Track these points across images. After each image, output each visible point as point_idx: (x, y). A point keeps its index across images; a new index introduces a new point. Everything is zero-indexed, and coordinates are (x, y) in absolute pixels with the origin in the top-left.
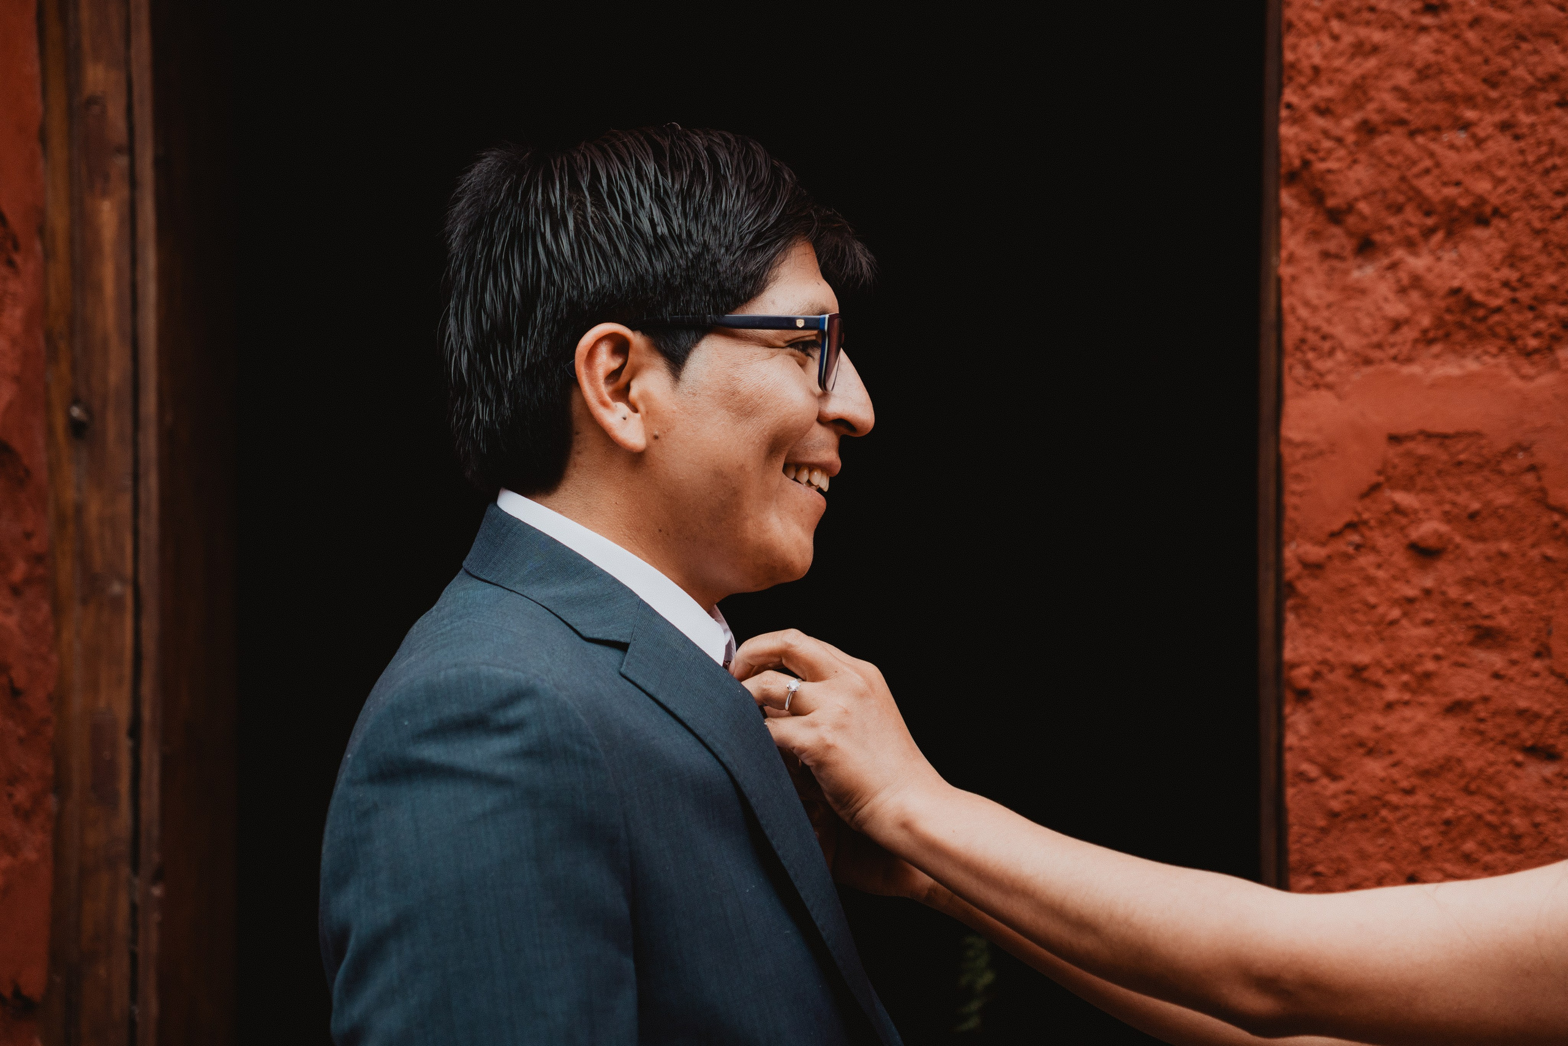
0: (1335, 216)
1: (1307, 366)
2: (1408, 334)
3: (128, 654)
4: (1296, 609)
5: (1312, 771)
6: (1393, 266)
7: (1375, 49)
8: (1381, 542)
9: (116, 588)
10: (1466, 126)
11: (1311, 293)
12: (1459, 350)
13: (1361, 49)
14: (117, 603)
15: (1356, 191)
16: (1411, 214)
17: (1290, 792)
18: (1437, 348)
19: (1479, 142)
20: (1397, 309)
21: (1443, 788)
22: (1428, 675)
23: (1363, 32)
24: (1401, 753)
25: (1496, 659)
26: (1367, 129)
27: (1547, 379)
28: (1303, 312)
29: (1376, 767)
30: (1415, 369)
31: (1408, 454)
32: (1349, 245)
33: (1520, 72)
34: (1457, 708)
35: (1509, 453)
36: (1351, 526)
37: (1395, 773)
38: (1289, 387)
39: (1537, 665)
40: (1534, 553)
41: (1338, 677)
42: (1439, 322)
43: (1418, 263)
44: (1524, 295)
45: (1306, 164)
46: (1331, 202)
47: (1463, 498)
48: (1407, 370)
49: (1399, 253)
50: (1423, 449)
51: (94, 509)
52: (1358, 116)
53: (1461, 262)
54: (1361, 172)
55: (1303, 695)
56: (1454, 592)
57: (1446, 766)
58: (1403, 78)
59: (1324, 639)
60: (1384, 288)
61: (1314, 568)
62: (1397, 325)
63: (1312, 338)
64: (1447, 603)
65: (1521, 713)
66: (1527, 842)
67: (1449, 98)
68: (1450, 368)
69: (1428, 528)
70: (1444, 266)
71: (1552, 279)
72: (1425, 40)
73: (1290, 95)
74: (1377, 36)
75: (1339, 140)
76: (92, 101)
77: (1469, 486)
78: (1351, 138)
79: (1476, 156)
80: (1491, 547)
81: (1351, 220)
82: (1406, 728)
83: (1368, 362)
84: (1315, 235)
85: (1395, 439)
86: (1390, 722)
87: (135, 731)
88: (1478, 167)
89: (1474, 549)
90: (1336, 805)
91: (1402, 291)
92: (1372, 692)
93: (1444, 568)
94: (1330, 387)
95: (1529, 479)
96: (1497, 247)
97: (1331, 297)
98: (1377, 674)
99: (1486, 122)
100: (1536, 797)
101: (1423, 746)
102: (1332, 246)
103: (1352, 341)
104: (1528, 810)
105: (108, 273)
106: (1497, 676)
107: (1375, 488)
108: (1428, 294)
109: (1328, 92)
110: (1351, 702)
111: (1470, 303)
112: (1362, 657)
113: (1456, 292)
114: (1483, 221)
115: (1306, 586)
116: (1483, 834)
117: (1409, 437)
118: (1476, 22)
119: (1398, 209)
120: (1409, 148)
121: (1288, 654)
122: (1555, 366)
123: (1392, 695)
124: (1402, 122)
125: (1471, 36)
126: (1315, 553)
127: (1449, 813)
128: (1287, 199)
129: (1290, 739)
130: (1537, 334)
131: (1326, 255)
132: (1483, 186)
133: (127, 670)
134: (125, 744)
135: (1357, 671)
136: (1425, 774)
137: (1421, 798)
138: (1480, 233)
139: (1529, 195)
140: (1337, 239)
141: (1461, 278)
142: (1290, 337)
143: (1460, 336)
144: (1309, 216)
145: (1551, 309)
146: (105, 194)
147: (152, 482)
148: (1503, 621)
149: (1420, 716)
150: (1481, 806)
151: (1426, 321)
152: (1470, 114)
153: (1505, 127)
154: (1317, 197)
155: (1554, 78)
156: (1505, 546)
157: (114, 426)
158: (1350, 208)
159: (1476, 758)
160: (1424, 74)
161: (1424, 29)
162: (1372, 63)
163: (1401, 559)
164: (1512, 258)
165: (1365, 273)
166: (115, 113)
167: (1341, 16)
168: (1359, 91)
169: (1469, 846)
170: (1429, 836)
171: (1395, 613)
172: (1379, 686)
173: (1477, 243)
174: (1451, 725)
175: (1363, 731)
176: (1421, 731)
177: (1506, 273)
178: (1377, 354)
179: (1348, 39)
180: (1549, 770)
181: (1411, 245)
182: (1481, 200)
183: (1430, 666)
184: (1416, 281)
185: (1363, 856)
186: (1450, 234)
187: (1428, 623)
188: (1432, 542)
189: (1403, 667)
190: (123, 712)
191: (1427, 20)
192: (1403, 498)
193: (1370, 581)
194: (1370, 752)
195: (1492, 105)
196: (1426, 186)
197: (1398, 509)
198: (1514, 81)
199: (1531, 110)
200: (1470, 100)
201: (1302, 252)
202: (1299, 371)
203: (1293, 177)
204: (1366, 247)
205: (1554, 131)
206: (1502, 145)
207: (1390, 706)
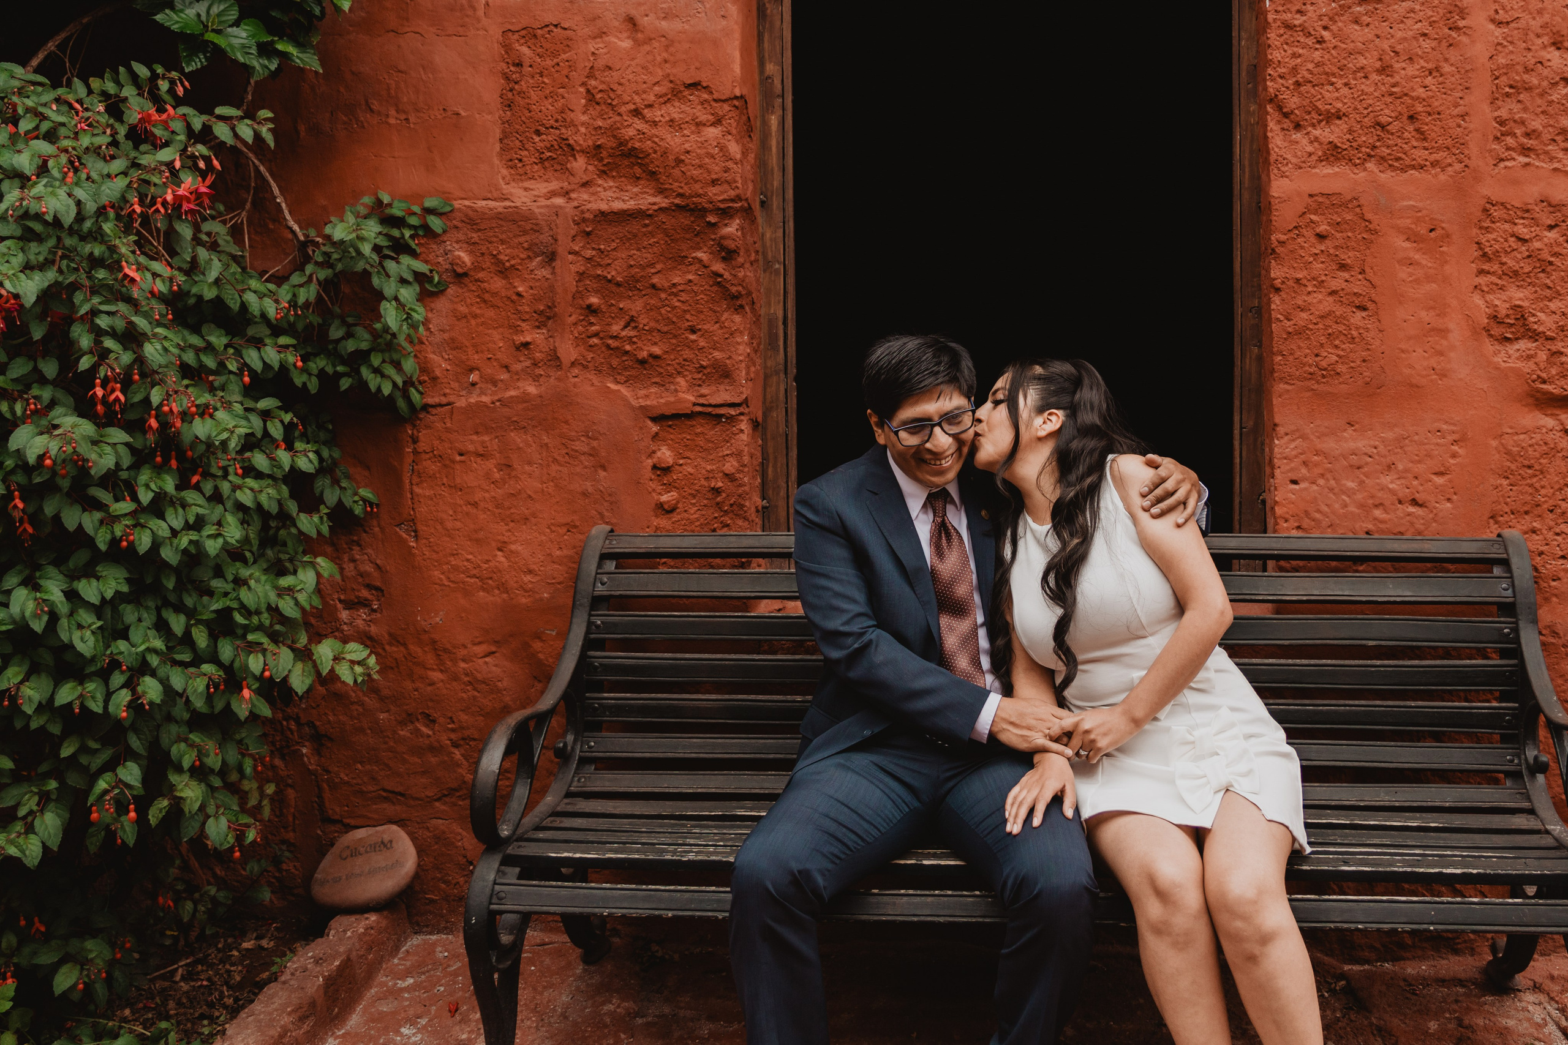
0: (1286, 115)
1: (1279, 169)
2: (1314, 158)
3: (782, 291)
4: (1275, 259)
5: (1281, 318)
6: (1308, 133)
7: (1300, 56)
8: (1306, 233)
9: (777, 266)
10: (1332, 84)
11: (1279, 143)
12: (1331, 164)
13: (1295, 56)
14: (777, 271)
15: (1294, 106)
16: (1314, 115)
17: (1274, 325)
18: (1324, 163)
19: (1337, 90)
20: (1310, 149)
21: (1328, 322)
22: (1323, 281)
23: (1295, 49)
24: (1313, 310)
25: (1346, 275)
26: (1298, 84)
27: (1363, 174)
28: (1276, 150)
29: (1304, 315)
30: (1317, 170)
31: (1316, 201)
32: (1291, 126)
33: (1350, 65)
34: (1333, 293)
35: (1351, 201)
36: (1295, 227)
37: (1311, 317)
38: (1272, 177)
39: (1360, 277)
40: (1359, 237)
41: (1291, 283)
42: (1325, 154)
43: (1317, 132)
44: (1354, 144)
45: (1276, 96)
46: (1285, 110)
47: (1335, 217)
48: (1314, 171)
49: (1310, 129)
50: (1320, 200)
51: (768, 235)
52: (1294, 79)
53: (1332, 132)
54: (1295, 99)
55: (1278, 290)
56: (1332, 251)
57: (1330, 313)
58: (1310, 66)
59: (1286, 269)
60: (1305, 141)
61: (1282, 243)
62: (1310, 155)
63: (1280, 159)
64: (1329, 255)
65: (1355, 294)
66: (1357, 340)
67: (1327, 74)
68: (1329, 170)
69: (1323, 228)
70: (1326, 133)
71: (1364, 139)
72: (1317, 53)
73: (1270, 71)
74: (1301, 51)
75: (1288, 88)
76: (768, 77)
77: (1337, 213)
78: (1292, 87)
79: (1336, 94)
80: (1345, 235)
81: (1292, 116)
82: (1315, 301)
83: (1300, 168)
84: (1279, 122)
85: (1311, 196)
86: (1309, 299)
87: (785, 323)
88: (1337, 99)
89: (1338, 235)
90: (1290, 330)
91: (1311, 142)
92: (1303, 288)
93: (1328, 242)
94: (1287, 177)
95: (1358, 210)
96: (1345, 127)
97: (1286, 144)
98: (1305, 282)
99: (1340, 83)
100: (1359, 323)
101: (1321, 307)
102: (1285, 126)
103: (1294, 160)
104: (1357, 328)
105: (774, 143)
106: (1346, 281)
107: (1304, 213)
108: (1321, 144)
109: (1284, 70)
110: (1295, 292)
111: (1336, 147)
112: (1300, 276)
113: (1330, 143)
114: (1339, 118)
115: (1279, 250)
116: (1342, 338)
117: (1316, 195)
118: (1335, 47)
119: (1310, 113)
120: (1313, 91)
121: (1273, 275)
122: (1365, 169)
123: (1310, 289)
124: (1310, 82)
125: (1333, 52)
126: (1283, 237)
127: (1330, 331)
128: (1269, 108)
129: (1273, 306)
130: (1359, 158)
131: (1283, 129)
132: (1339, 105)
133: (782, 298)
134: (781, 327)
135: (1298, 280)
136: (1322, 317)
137: (1321, 326)
138: (1338, 122)
139: (1356, 109)
140: (1287, 123)
141: (1332, 138)
142: (1273, 157)
143: (1332, 159)
144: (1276, 115)
145: (1363, 149)
146: (772, 113)
147: (791, 224)
148: (1349, 261)
149: (1320, 296)
150: (1341, 328)
151: (1320, 153)
152: (1334, 80)
153: (1346, 84)
154: (1280, 108)
155: (1362, 68)
156: (1350, 234)
157: (776, 203)
158: (1292, 112)
159: (1339, 311)
160: (1317, 65)
161: (1316, 49)
162: (1299, 60)
163: (1313, 240)
164: (1350, 131)
165: (1297, 136)
166: (777, 82)
167: (1287, 44)
168: (1294, 70)
169: (1337, 342)
170: (1323, 339)
171: (1311, 259)
172: (1306, 286)
173: (1338, 126)
174: (1331, 299)
175: (1300, 302)
176: (1320, 302)
177: (1348, 136)
178: (1303, 165)
179: (1290, 52)
180: (1364, 314)
181: (1314, 126)
182: (1339, 110)
183: (1324, 278)
184: (1316, 139)
185: (1299, 347)
186: (1327, 122)
187: (1323, 262)
188: (1325, 233)
189: (1314, 279)
190: (780, 314)
191: (1318, 46)
192: (1313, 217)
193: (1302, 247)
194: (1302, 310)
195: (1341, 76)
196: (1318, 104)
197: (1312, 221)
198: (1349, 69)
199: (1355, 79)
200: (1334, 75)
201: (1275, 128)
202: (1276, 171)
203: (1271, 101)
204: (1298, 127)
205: (1363, 87)
206: (1345, 91)
207: (1309, 293)
